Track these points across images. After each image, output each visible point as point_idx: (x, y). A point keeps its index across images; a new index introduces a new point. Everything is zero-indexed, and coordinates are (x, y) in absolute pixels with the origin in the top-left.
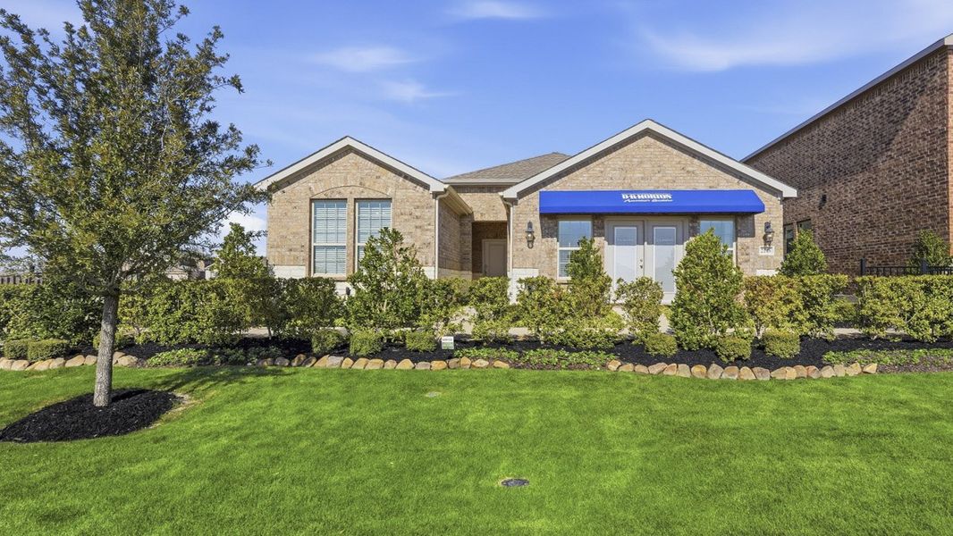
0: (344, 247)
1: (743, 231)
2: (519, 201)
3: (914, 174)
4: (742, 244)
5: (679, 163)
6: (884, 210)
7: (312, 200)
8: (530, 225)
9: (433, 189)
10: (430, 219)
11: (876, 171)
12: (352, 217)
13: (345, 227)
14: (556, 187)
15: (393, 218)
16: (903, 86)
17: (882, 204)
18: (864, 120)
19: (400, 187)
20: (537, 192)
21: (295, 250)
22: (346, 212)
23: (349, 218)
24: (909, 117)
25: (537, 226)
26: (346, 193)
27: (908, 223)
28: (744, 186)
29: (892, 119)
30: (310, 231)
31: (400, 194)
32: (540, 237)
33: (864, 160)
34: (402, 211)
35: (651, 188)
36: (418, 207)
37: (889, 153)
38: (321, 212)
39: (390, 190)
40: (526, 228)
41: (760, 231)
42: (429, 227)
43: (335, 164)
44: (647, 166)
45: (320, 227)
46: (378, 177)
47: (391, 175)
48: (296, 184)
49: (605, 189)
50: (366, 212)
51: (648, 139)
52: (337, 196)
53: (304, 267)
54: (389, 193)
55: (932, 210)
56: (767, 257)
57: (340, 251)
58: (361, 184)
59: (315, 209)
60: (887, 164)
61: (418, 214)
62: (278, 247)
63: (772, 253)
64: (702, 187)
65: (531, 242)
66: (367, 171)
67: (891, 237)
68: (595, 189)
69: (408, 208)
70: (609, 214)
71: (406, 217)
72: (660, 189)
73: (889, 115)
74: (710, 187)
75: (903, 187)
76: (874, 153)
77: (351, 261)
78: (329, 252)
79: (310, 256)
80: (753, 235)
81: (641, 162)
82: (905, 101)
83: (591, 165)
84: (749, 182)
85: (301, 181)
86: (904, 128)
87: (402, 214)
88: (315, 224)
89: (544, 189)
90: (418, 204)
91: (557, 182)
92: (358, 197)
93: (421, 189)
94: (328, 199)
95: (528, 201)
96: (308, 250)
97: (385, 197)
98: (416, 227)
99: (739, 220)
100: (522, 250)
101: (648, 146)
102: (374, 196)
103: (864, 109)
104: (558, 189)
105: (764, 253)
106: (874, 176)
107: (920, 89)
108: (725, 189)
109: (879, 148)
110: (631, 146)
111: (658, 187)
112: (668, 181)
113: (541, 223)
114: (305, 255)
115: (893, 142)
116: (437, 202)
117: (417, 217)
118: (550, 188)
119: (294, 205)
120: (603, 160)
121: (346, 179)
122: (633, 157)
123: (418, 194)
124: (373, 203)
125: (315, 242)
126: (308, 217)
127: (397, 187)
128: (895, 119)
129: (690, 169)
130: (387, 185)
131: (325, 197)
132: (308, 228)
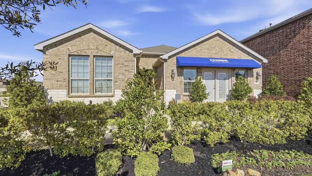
0: (88, 80)
1: (250, 75)
2: (168, 61)
3: (299, 56)
4: (249, 80)
5: (228, 48)
6: (283, 69)
7: (69, 55)
8: (173, 71)
9: (134, 52)
10: (132, 66)
11: (279, 55)
12: (93, 65)
13: (88, 70)
14: (183, 55)
15: (114, 66)
16: (293, 26)
17: (282, 67)
18: (274, 38)
19: (118, 51)
20: (176, 57)
21: (60, 81)
22: (89, 62)
23: (90, 65)
24: (297, 37)
25: (175, 71)
26: (88, 53)
27: (295, 73)
28: (250, 58)
29: (288, 37)
30: (69, 71)
31: (117, 55)
32: (177, 76)
33: (274, 52)
34: (119, 62)
35: (218, 57)
36: (126, 61)
37: (286, 49)
38: (75, 62)
39: (112, 52)
40: (171, 72)
41: (255, 75)
42: (132, 71)
43: (83, 37)
44: (217, 48)
45: (74, 70)
46: (106, 45)
47: (113, 45)
48: (60, 46)
49: (202, 57)
50: (99, 63)
51: (217, 38)
52: (84, 54)
53: (66, 90)
54: (112, 53)
55: (308, 69)
56: (257, 84)
57: (85, 82)
58: (97, 48)
59: (71, 61)
60: (285, 53)
61: (127, 64)
62: (50, 79)
63: (258, 83)
64: (236, 58)
65: (172, 78)
66: (100, 42)
67: (286, 78)
68: (198, 57)
69: (121, 61)
70: (204, 67)
71: (121, 66)
72: (222, 58)
73: (286, 36)
74: (239, 58)
75: (293, 61)
76: (279, 49)
77: (92, 87)
78: (79, 82)
79: (69, 84)
80: (253, 77)
81: (215, 47)
82: (295, 31)
83: (196, 47)
84: (252, 57)
85: (63, 45)
86: (294, 41)
87: (118, 64)
88: (71, 68)
89: (178, 56)
90: (127, 59)
91: (183, 53)
92: (95, 55)
93: (128, 52)
94: (79, 55)
95: (172, 61)
96: (68, 81)
97: (110, 55)
98: (126, 70)
99: (248, 71)
100: (169, 82)
101: (217, 41)
102: (104, 54)
103: (274, 35)
104: (184, 56)
105: (256, 83)
106: (279, 57)
107: (302, 27)
108: (243, 59)
109: (281, 48)
110: (211, 40)
111: (221, 57)
112: (224, 55)
113: (177, 70)
114: (66, 83)
115: (288, 45)
116: (136, 59)
117: (126, 66)
118: (180, 55)
119: (59, 57)
120: (201, 45)
121: (89, 45)
122: (212, 44)
123: (126, 55)
124: (103, 58)
125: (71, 77)
126: (68, 64)
127: (116, 51)
128: (289, 38)
129: (232, 50)
130: (110, 49)
131: (77, 54)
132: (68, 70)
